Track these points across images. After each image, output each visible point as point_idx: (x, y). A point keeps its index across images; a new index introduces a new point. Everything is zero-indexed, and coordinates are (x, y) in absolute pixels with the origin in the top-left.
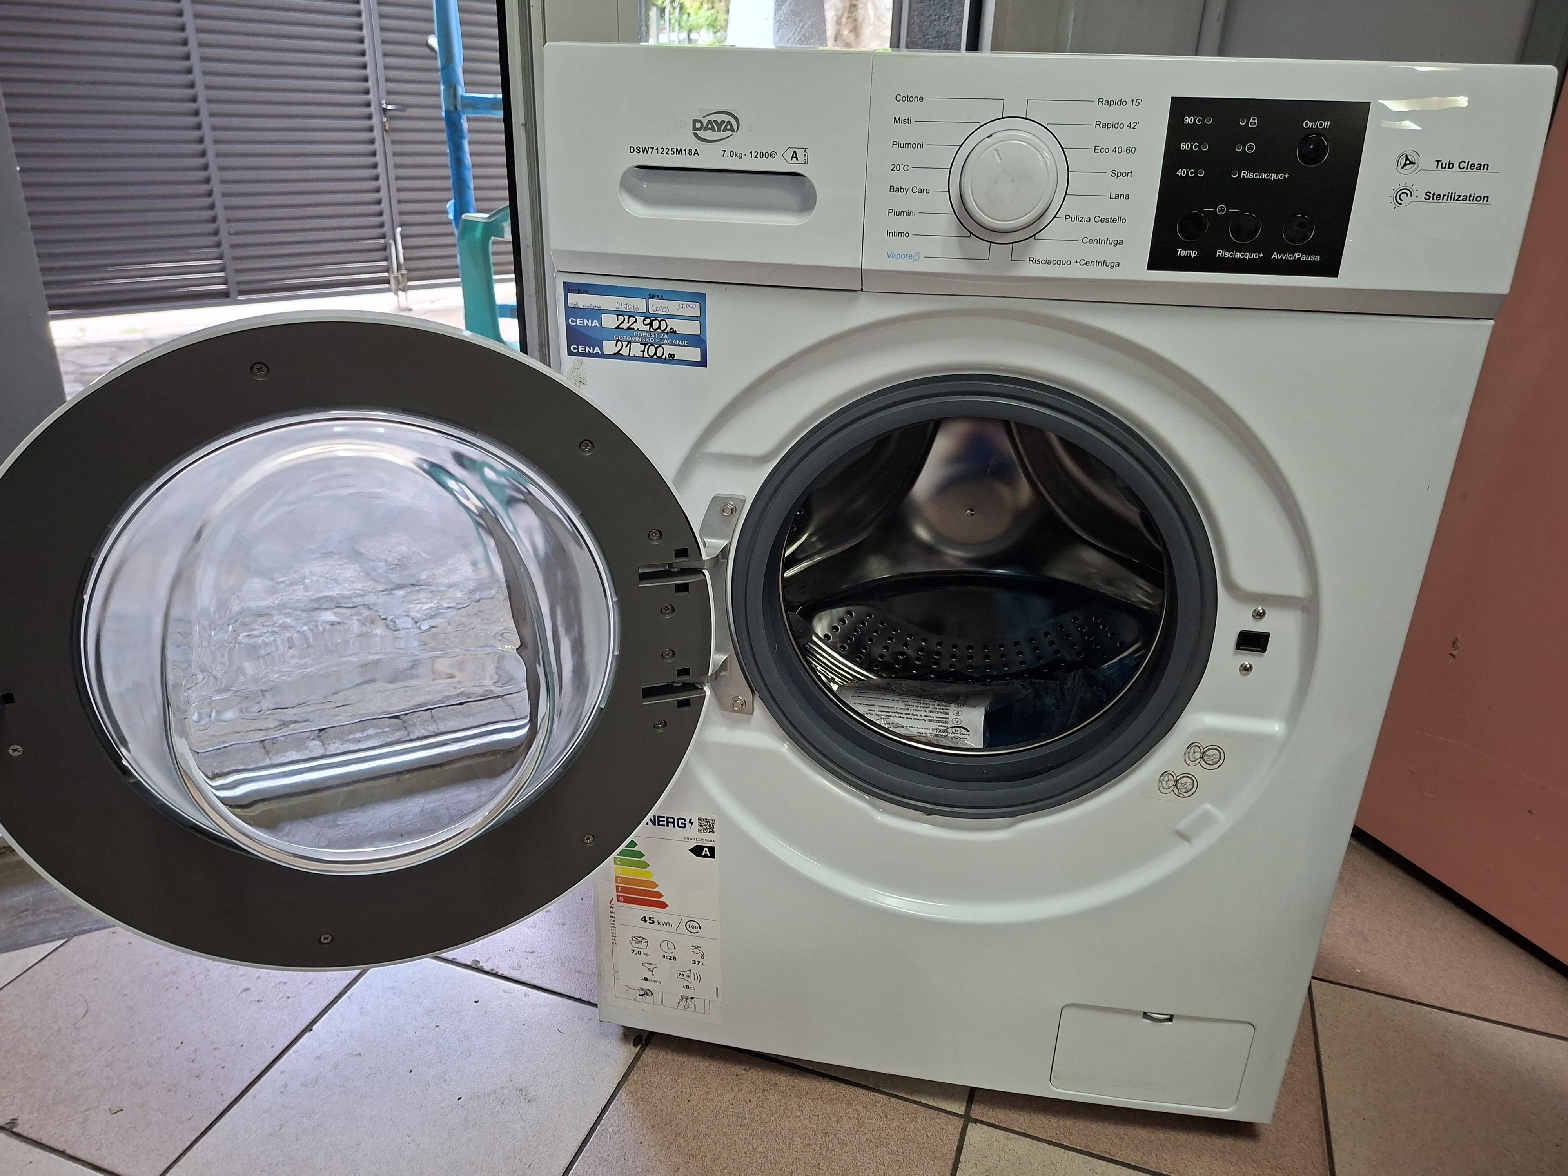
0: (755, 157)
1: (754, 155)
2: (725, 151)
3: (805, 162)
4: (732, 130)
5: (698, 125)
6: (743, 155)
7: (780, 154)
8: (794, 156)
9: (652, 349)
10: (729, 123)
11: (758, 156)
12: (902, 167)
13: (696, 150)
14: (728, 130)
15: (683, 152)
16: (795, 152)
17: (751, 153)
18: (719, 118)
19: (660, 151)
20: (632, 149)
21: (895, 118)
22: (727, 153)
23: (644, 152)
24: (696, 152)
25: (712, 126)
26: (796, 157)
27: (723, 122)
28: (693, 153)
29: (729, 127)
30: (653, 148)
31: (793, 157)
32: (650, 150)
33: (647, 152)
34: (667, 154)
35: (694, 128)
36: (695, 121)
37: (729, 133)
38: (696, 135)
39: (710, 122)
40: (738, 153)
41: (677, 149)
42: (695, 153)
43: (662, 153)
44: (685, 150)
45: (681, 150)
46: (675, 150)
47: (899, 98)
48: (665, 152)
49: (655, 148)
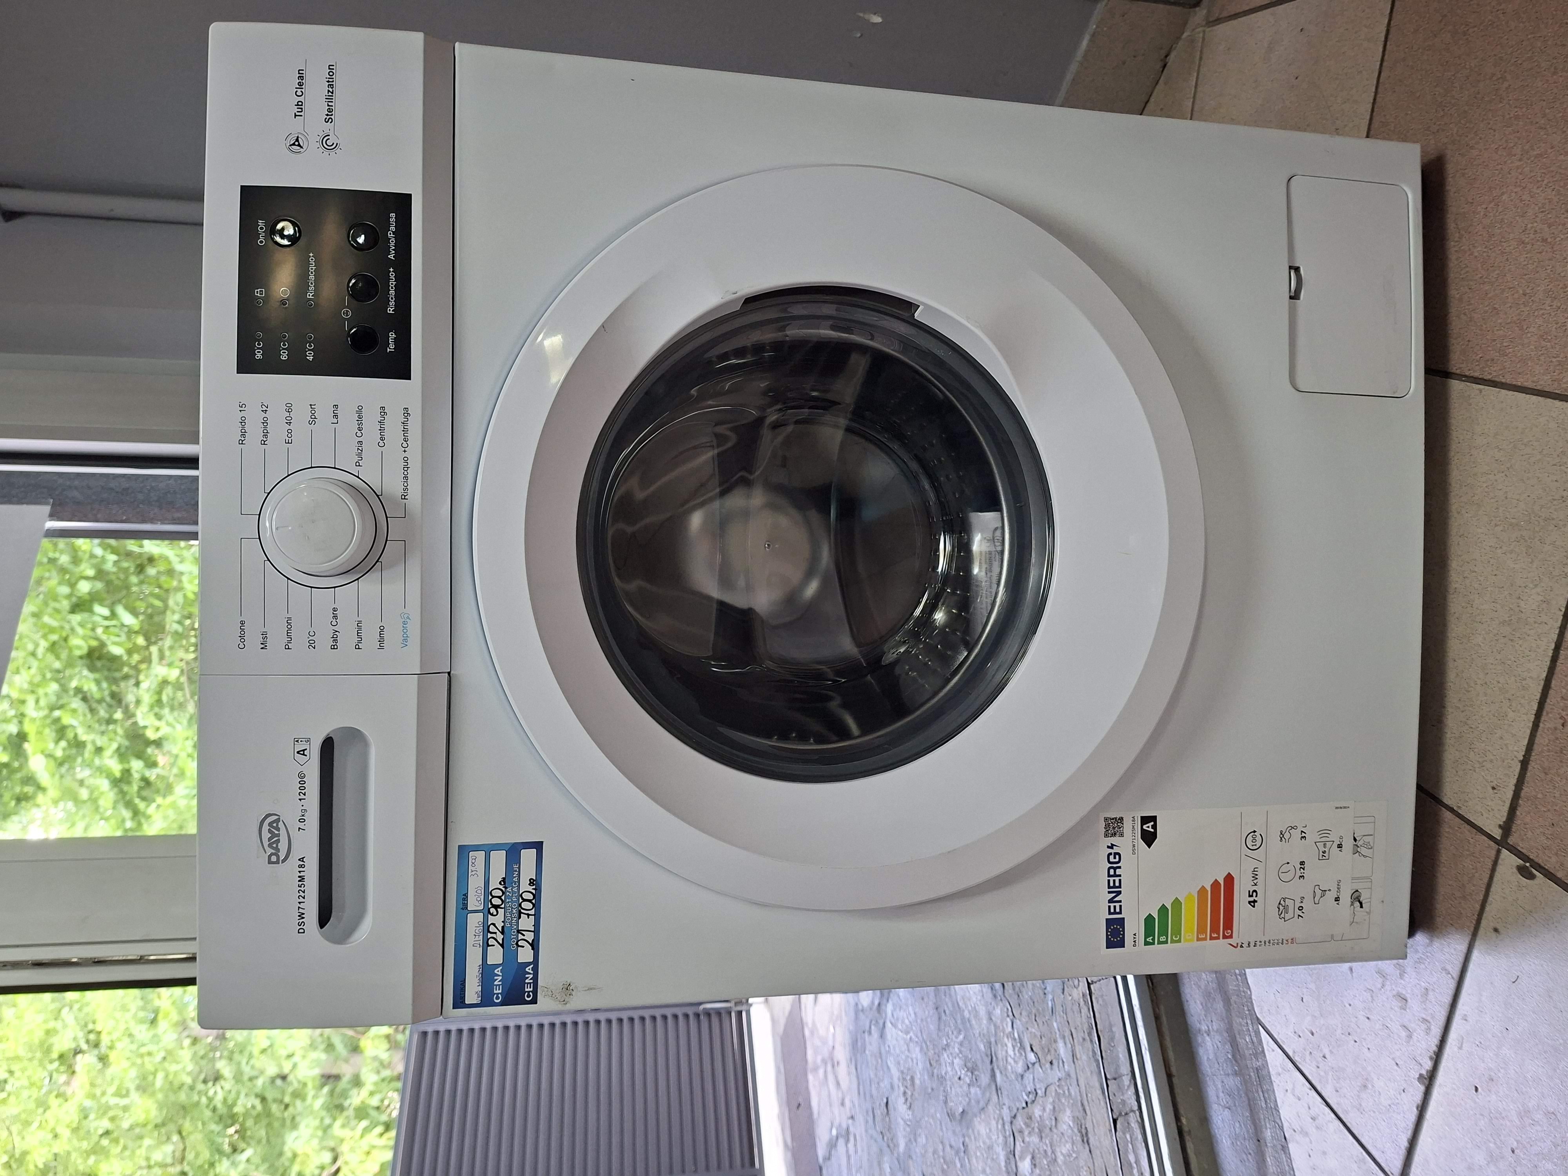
0: (305, 795)
1: (302, 796)
2: (299, 828)
3: (308, 740)
4: (277, 821)
5: (274, 858)
6: (303, 808)
7: (300, 769)
8: (302, 752)
9: (524, 905)
10: (270, 824)
11: (303, 791)
12: (311, 638)
13: (299, 860)
14: (277, 825)
15: (302, 874)
16: (298, 752)
17: (300, 800)
18: (266, 835)
19: (302, 900)
20: (300, 931)
21: (262, 648)
22: (301, 825)
23: (303, 918)
24: (301, 860)
25: (273, 843)
26: (304, 750)
27: (270, 831)
28: (303, 863)
29: (275, 825)
30: (299, 907)
31: (304, 754)
32: (301, 910)
33: (303, 914)
34: (304, 892)
35: (277, 862)
36: (270, 862)
37: (281, 825)
38: (284, 861)
39: (270, 846)
40: (300, 814)
41: (299, 881)
42: (303, 861)
43: (304, 898)
44: (300, 872)
45: (299, 877)
46: (301, 883)
47: (242, 646)
48: (303, 894)
49: (299, 905)
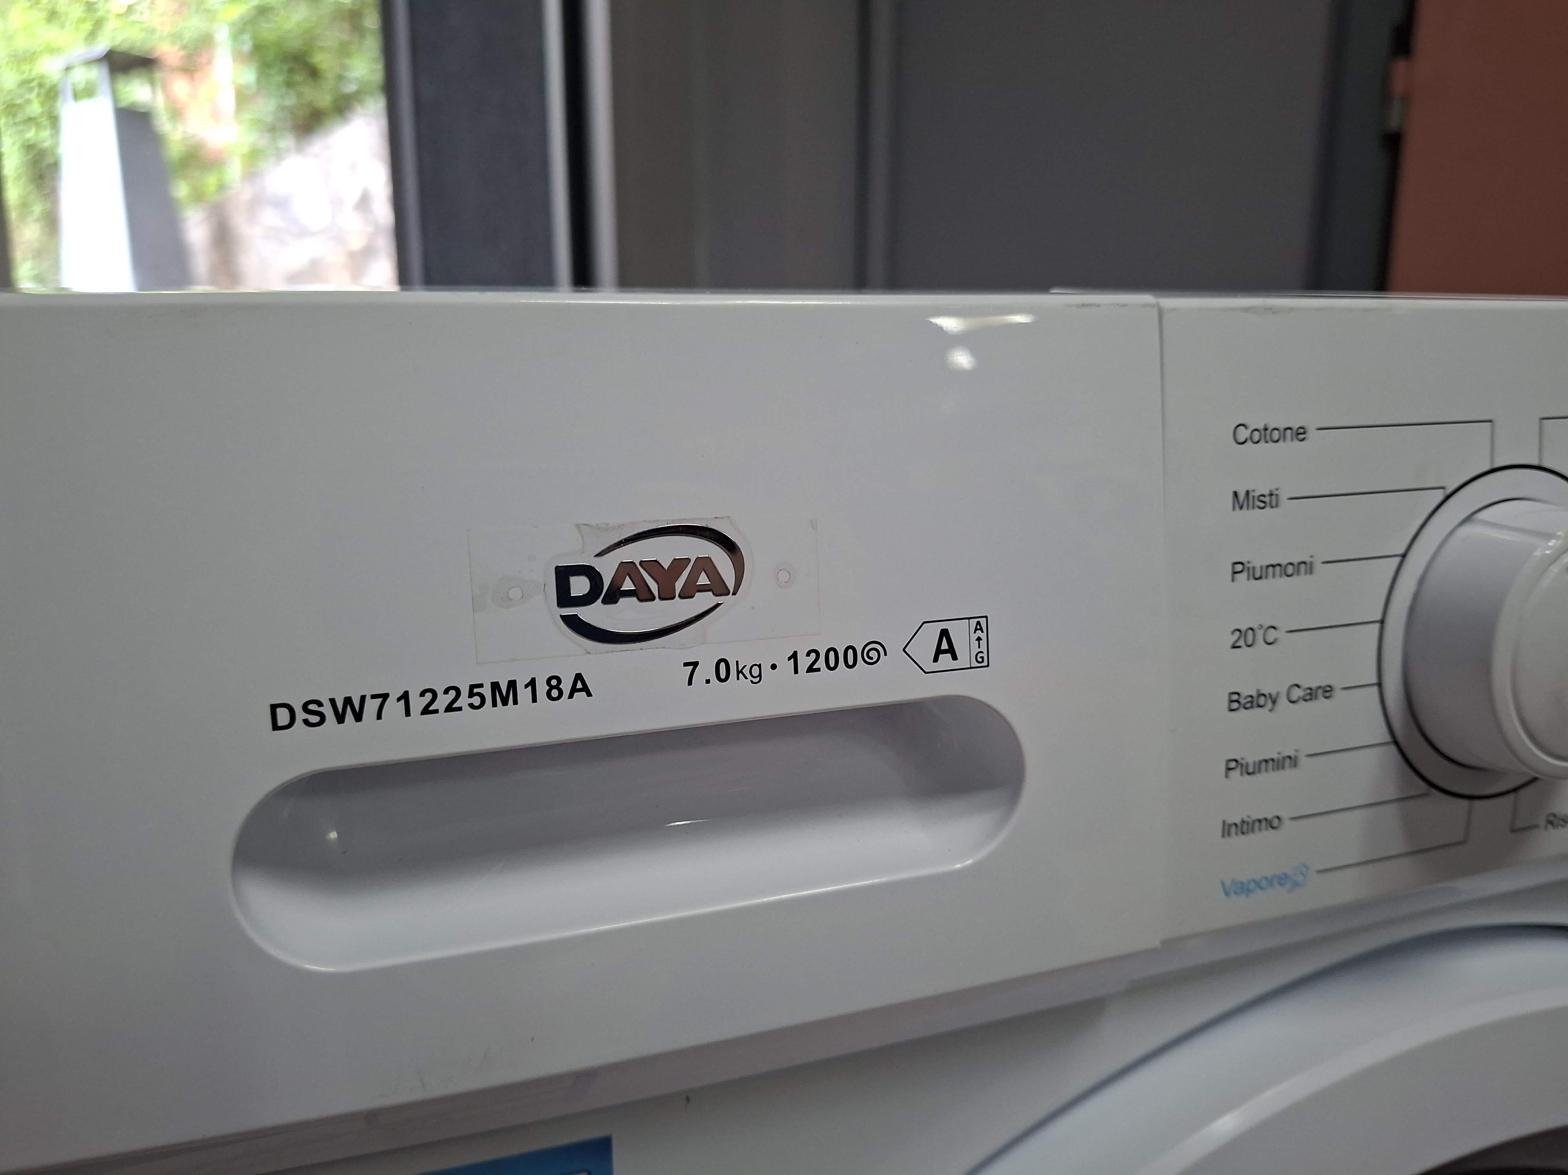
0: (811, 669)
1: (804, 662)
2: (695, 664)
3: (982, 661)
4: (719, 588)
5: (580, 586)
6: (767, 668)
7: (894, 647)
8: (945, 646)
10: (705, 564)
11: (821, 664)
12: (1260, 634)
13: (579, 677)
14: (703, 589)
15: (524, 694)
16: (945, 633)
17: (794, 656)
18: (664, 551)
19: (417, 703)
20: (282, 712)
21: (1236, 494)
22: (706, 670)
23: (340, 719)
24: (580, 685)
25: (638, 581)
26: (951, 651)
27: (679, 564)
28: (566, 690)
29: (703, 580)
30: (385, 697)
31: (939, 651)
32: (372, 706)
33: (358, 717)
34: (450, 708)
35: (564, 598)
36: (563, 575)
37: (705, 600)
38: (575, 624)
39: (626, 569)
40: (746, 662)
41: (495, 686)
42: (574, 690)
43: (426, 711)
44: (532, 683)
45: (512, 684)
46: (487, 691)
47: (1243, 434)
48: (442, 702)
49: (394, 695)
